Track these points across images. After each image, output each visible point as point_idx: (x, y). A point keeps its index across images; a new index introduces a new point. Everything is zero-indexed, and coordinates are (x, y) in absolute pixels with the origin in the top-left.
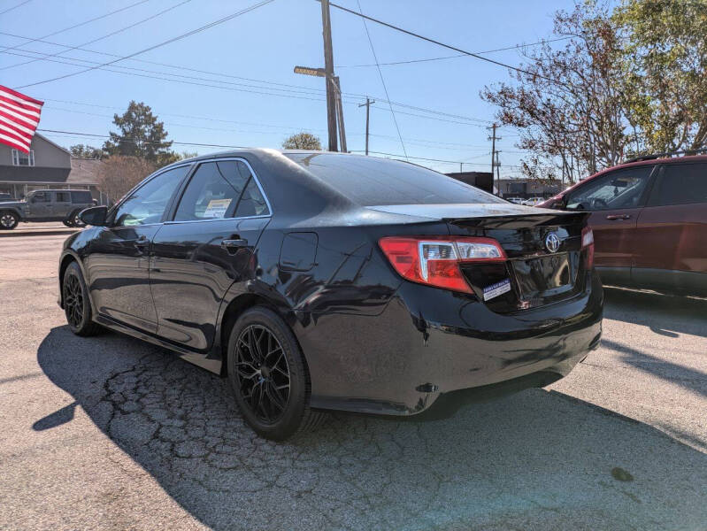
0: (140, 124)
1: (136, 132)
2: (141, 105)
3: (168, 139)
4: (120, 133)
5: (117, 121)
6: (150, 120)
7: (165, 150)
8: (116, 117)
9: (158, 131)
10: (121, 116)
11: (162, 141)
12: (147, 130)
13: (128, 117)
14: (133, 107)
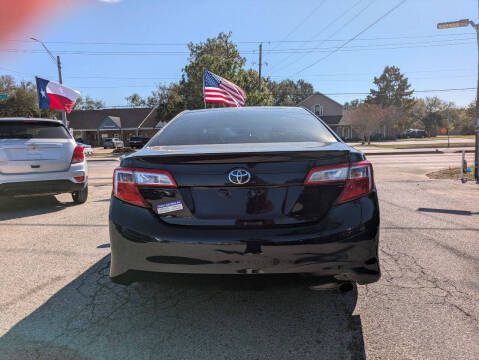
0: (391, 81)
1: (388, 87)
2: (393, 68)
3: (410, 89)
4: (377, 89)
5: (376, 81)
6: (398, 77)
7: (408, 97)
8: (375, 78)
9: (404, 84)
10: (378, 77)
11: (406, 91)
12: (396, 84)
13: (383, 78)
14: (387, 70)
